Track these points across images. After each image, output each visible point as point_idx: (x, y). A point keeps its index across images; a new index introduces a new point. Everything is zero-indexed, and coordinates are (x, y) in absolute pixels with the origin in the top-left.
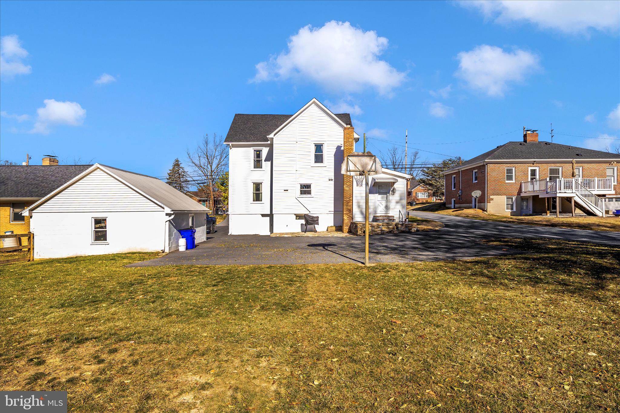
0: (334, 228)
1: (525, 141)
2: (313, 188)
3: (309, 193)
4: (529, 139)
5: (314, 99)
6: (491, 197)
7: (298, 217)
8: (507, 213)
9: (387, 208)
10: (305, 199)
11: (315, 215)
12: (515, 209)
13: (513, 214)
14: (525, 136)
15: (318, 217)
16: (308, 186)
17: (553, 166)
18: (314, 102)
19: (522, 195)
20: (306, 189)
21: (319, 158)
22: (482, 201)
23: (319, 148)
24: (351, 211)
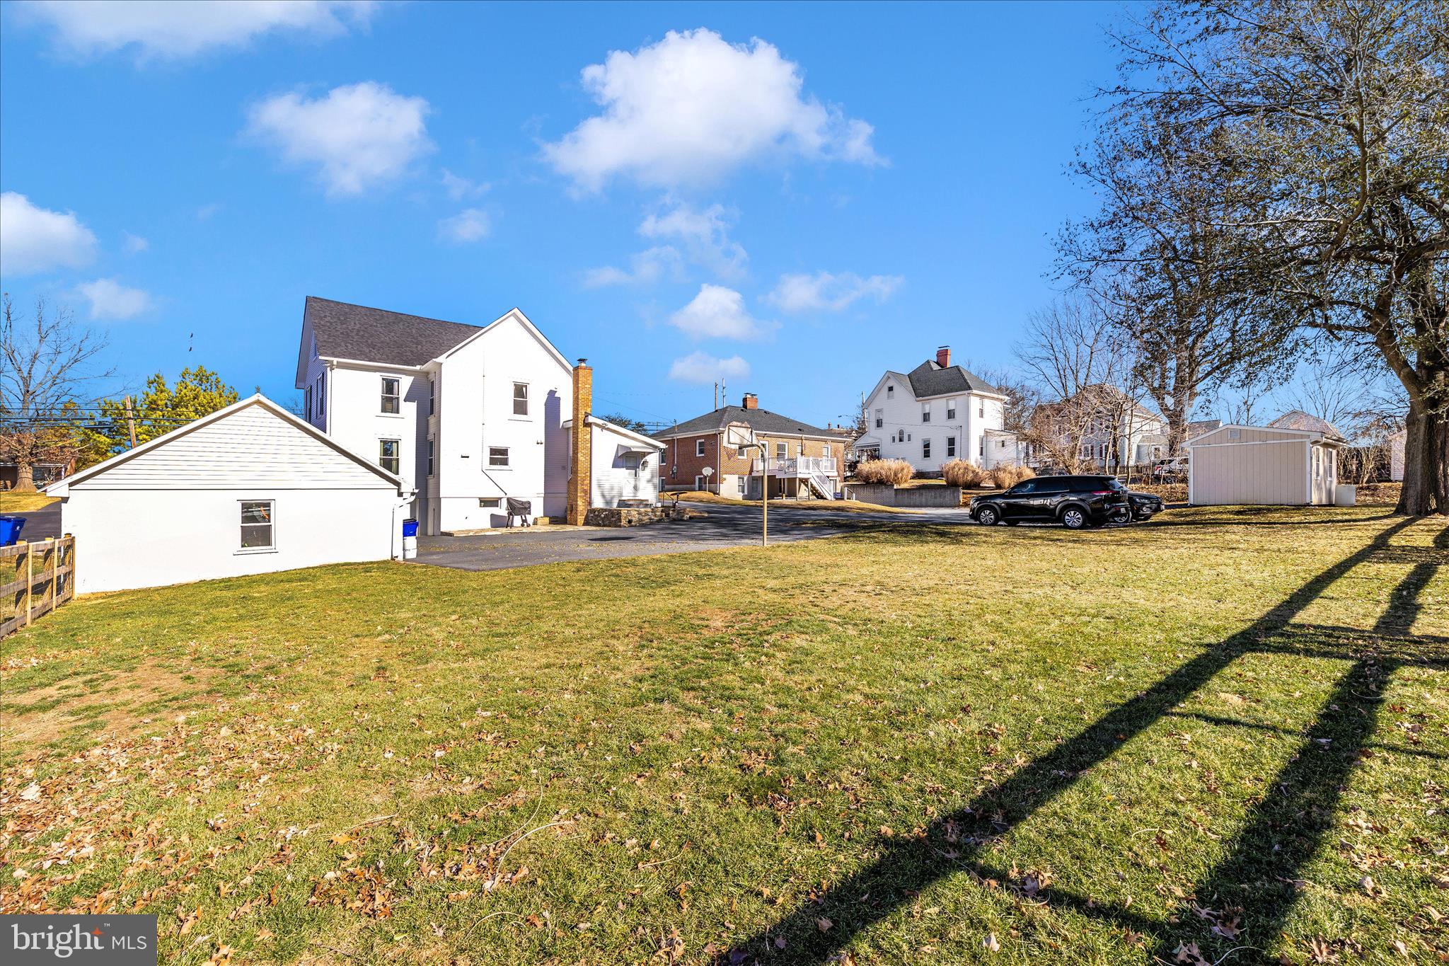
0: (547, 520)
1: (745, 406)
2: (511, 456)
3: (505, 462)
4: (749, 404)
5: (516, 310)
6: (724, 476)
7: (486, 502)
8: (739, 497)
9: (636, 488)
10: (498, 473)
11: (524, 500)
12: (746, 493)
13: (745, 498)
14: (745, 400)
15: (529, 503)
16: (504, 452)
17: (780, 441)
18: (514, 315)
19: (754, 474)
20: (499, 456)
21: (521, 408)
22: (714, 479)
23: (520, 391)
24: (588, 493)
